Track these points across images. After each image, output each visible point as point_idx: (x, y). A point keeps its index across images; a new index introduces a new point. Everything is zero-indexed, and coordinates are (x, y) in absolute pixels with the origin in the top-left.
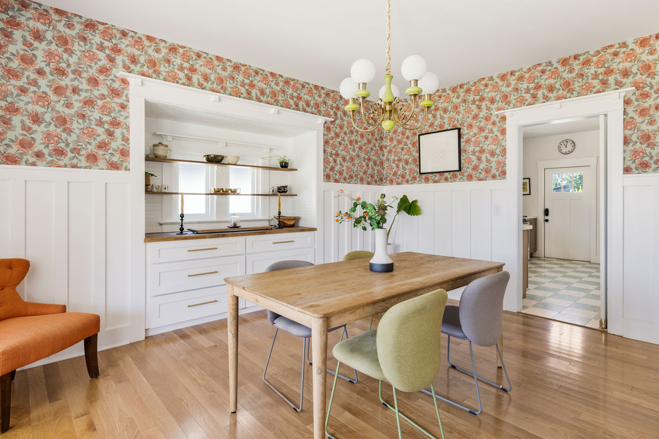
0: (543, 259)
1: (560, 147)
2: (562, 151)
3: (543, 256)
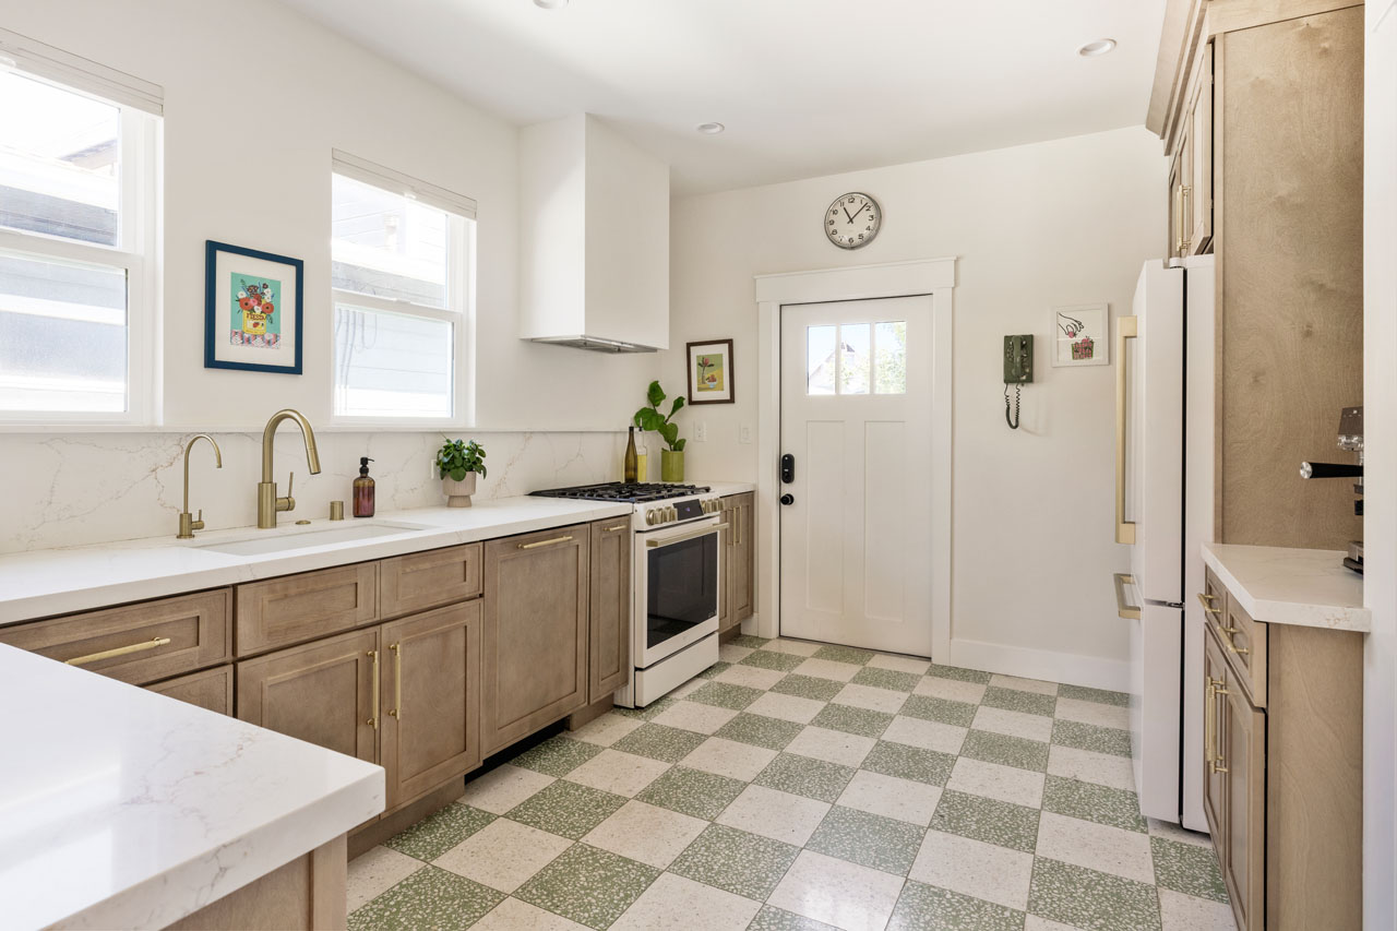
0: (773, 647)
1: (832, 223)
2: (836, 237)
3: (774, 634)
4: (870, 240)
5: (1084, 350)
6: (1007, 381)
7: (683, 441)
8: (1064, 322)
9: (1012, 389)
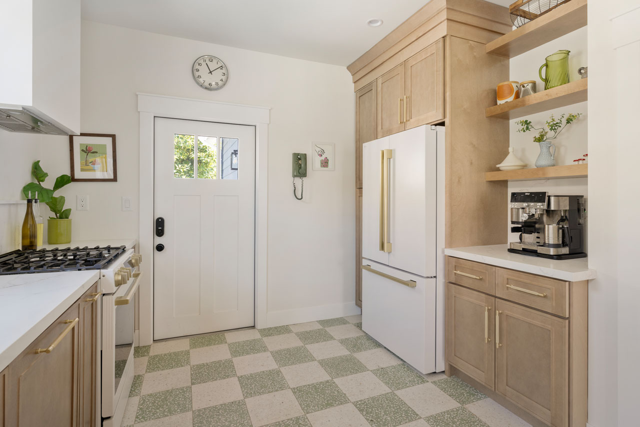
1: (197, 70)
2: (199, 80)
3: (152, 341)
4: (221, 87)
5: (325, 163)
6: (294, 176)
7: (69, 211)
8: (318, 149)
9: (298, 181)
